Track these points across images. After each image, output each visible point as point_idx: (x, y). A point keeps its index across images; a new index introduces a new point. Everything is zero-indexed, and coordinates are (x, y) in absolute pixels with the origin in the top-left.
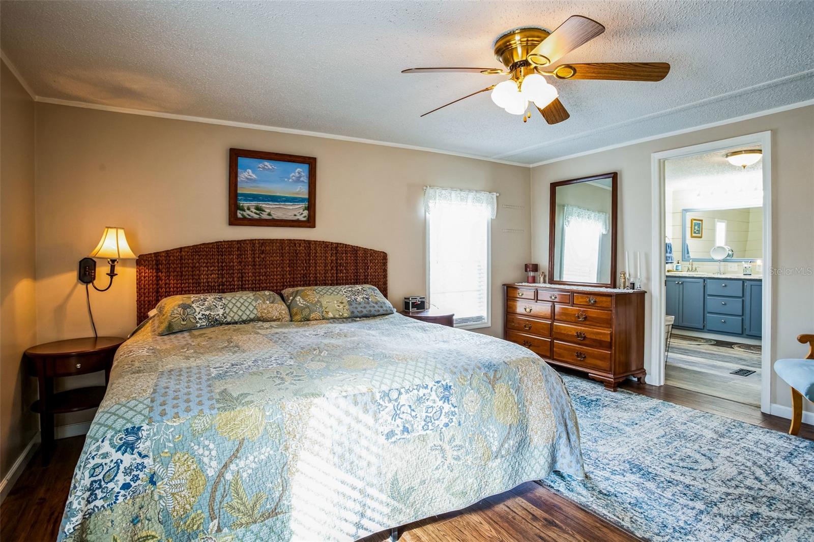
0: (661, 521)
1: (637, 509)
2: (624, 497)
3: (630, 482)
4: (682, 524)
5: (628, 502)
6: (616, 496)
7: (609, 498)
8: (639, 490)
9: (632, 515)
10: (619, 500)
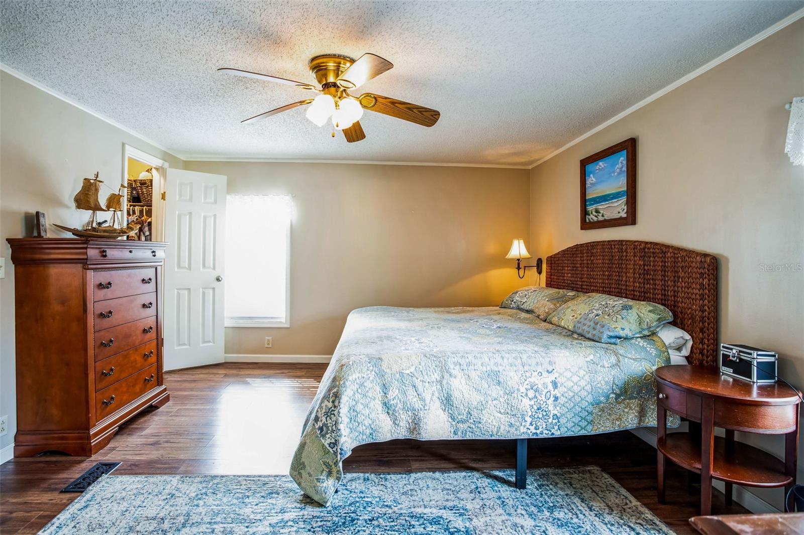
0: (218, 495)
1: (240, 496)
2: (256, 501)
3: (260, 520)
4: (201, 503)
5: (250, 498)
6: (263, 497)
7: (267, 492)
8: (248, 516)
9: (242, 487)
10: (259, 495)
